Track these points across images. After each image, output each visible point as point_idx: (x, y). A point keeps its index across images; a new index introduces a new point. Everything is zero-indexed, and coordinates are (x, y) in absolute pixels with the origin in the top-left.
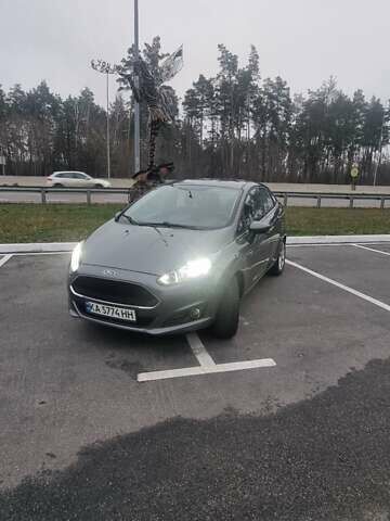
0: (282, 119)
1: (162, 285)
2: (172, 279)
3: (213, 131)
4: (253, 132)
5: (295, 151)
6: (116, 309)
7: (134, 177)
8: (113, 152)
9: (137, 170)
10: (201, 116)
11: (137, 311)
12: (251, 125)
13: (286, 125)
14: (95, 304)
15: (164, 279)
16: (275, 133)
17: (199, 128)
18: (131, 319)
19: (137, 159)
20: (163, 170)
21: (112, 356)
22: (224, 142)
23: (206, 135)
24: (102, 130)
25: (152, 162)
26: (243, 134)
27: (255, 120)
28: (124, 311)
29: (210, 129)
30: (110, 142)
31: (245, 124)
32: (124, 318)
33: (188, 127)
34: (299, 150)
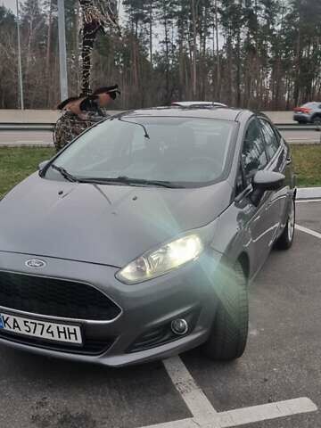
0: (262, 21)
1: (124, 282)
2: (141, 271)
3: (166, 41)
4: (222, 42)
5: (281, 67)
6: (47, 324)
7: (61, 107)
8: (26, 73)
9: (64, 97)
10: (149, 20)
11: (84, 328)
12: (219, 31)
13: (268, 31)
14: (12, 318)
15: (128, 272)
16: (253, 42)
17: (147, 37)
18: (73, 340)
19: (64, 83)
20: (104, 96)
21: (41, 404)
22: (182, 57)
23: (157, 47)
24: (9, 42)
25: (86, 85)
26: (209, 45)
27: (225, 25)
28: (61, 327)
29: (162, 38)
30: (23, 58)
31: (210, 30)
32: (63, 339)
33: (132, 36)
34: (286, 65)
